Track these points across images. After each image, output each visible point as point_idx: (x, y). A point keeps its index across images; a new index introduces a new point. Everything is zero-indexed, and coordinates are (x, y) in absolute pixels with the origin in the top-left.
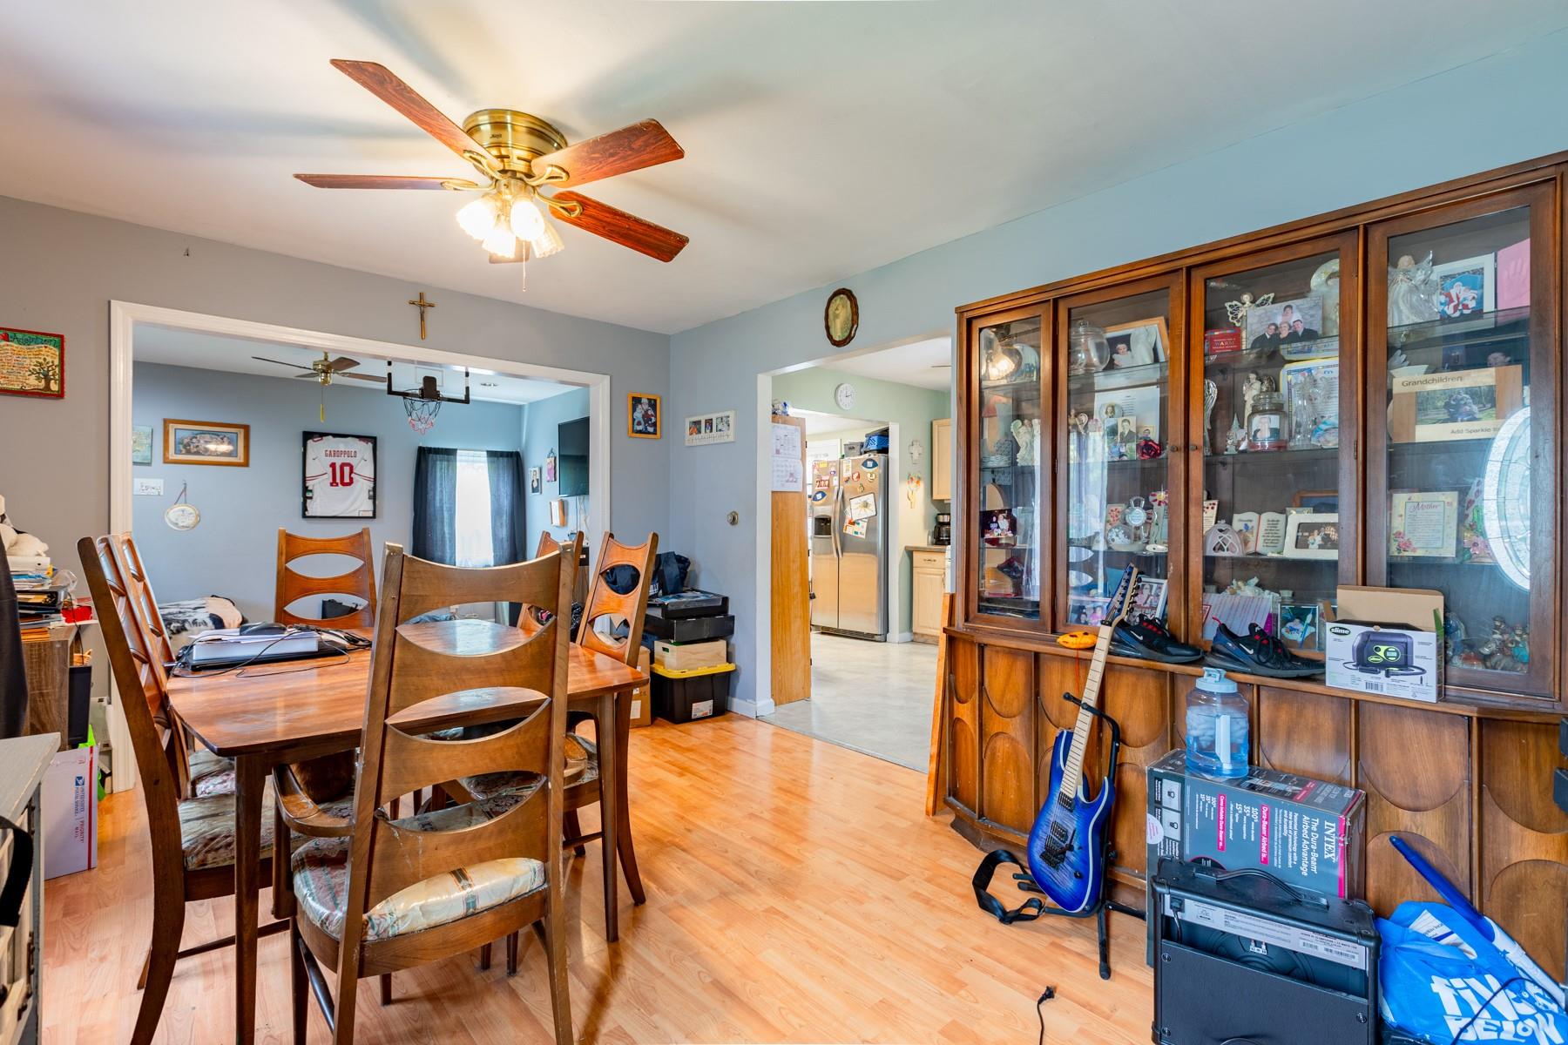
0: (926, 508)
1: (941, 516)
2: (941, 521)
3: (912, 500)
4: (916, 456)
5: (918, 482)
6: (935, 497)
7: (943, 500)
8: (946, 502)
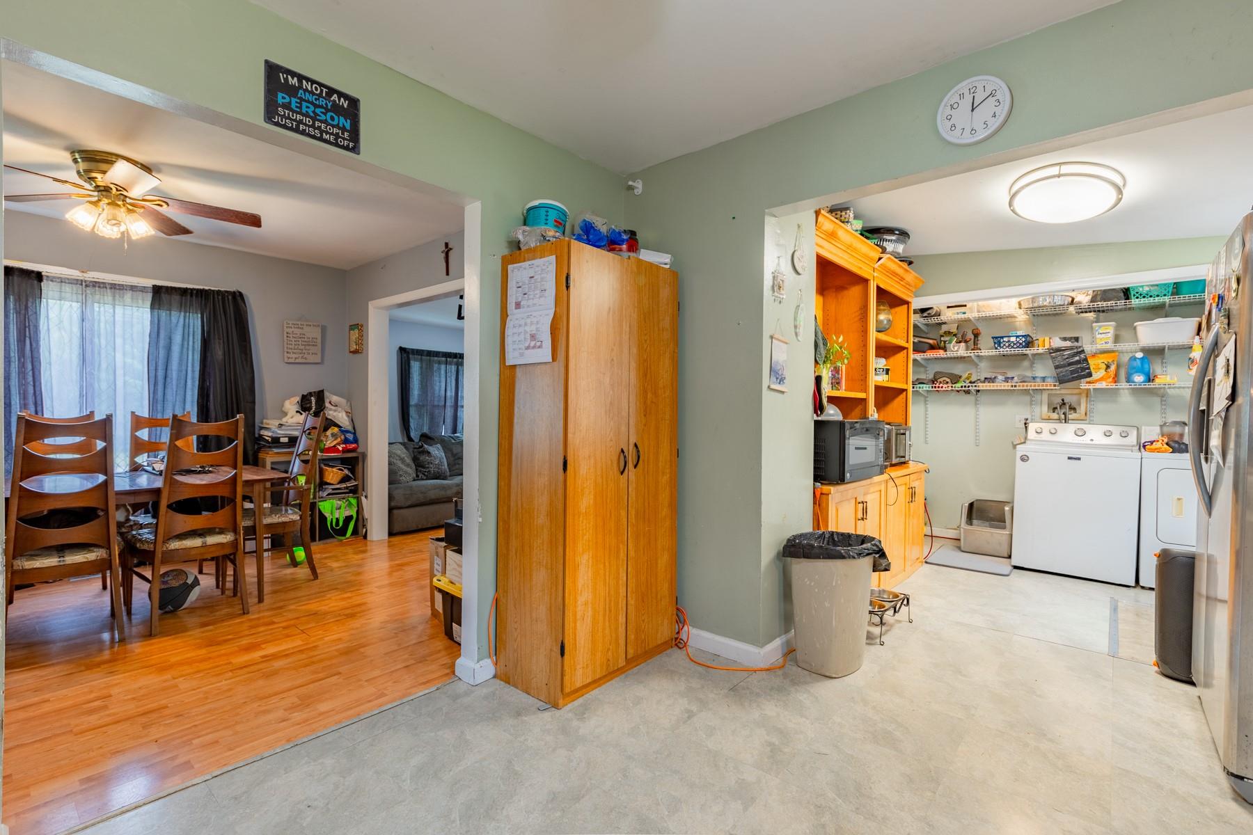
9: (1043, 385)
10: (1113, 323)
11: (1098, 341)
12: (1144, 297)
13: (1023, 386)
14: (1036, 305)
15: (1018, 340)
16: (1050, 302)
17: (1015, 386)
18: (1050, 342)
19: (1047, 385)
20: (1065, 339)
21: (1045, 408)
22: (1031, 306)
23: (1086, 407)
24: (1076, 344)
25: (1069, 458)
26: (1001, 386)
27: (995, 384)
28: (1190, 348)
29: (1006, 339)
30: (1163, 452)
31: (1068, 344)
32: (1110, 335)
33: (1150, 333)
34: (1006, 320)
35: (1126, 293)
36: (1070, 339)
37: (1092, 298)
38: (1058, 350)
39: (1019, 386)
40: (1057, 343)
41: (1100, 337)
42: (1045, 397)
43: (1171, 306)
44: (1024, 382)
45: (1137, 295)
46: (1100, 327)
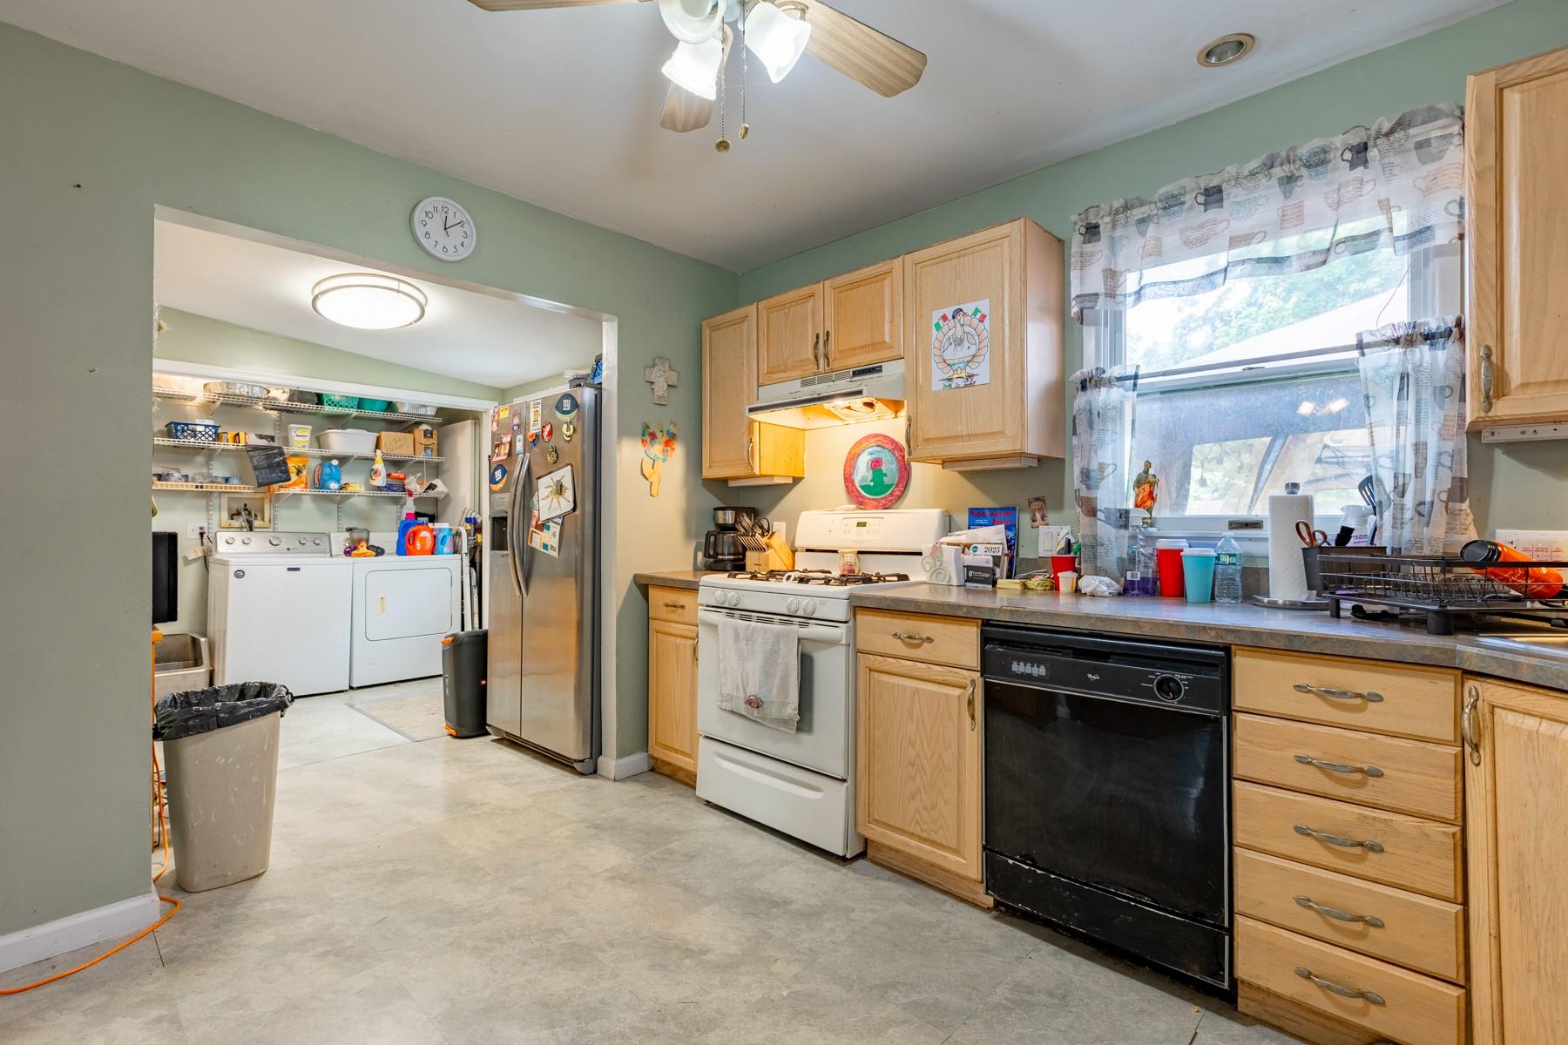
0: (690, 495)
1: (720, 513)
2: (721, 521)
3: (654, 479)
4: (661, 388)
5: (667, 443)
6: (708, 473)
7: (725, 481)
8: (732, 484)
9: (226, 488)
10: (310, 427)
11: (295, 443)
12: (335, 406)
13: (212, 487)
14: (231, 391)
15: (207, 430)
16: (248, 393)
17: (202, 487)
18: (246, 439)
19: (231, 488)
20: (261, 437)
21: (225, 515)
22: (225, 391)
23: (270, 514)
24: (272, 444)
25: (289, 569)
26: (177, 486)
27: (169, 483)
28: (372, 460)
29: (190, 427)
30: (368, 556)
31: (264, 442)
32: (307, 439)
33: (340, 441)
34: (178, 402)
35: (319, 399)
36: (266, 437)
37: (290, 396)
38: (256, 448)
39: (207, 487)
40: (254, 440)
41: (299, 438)
42: (224, 500)
43: (356, 418)
44: (213, 482)
45: (330, 402)
46: (298, 429)
